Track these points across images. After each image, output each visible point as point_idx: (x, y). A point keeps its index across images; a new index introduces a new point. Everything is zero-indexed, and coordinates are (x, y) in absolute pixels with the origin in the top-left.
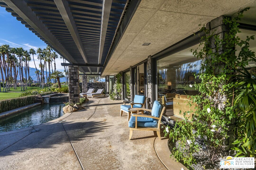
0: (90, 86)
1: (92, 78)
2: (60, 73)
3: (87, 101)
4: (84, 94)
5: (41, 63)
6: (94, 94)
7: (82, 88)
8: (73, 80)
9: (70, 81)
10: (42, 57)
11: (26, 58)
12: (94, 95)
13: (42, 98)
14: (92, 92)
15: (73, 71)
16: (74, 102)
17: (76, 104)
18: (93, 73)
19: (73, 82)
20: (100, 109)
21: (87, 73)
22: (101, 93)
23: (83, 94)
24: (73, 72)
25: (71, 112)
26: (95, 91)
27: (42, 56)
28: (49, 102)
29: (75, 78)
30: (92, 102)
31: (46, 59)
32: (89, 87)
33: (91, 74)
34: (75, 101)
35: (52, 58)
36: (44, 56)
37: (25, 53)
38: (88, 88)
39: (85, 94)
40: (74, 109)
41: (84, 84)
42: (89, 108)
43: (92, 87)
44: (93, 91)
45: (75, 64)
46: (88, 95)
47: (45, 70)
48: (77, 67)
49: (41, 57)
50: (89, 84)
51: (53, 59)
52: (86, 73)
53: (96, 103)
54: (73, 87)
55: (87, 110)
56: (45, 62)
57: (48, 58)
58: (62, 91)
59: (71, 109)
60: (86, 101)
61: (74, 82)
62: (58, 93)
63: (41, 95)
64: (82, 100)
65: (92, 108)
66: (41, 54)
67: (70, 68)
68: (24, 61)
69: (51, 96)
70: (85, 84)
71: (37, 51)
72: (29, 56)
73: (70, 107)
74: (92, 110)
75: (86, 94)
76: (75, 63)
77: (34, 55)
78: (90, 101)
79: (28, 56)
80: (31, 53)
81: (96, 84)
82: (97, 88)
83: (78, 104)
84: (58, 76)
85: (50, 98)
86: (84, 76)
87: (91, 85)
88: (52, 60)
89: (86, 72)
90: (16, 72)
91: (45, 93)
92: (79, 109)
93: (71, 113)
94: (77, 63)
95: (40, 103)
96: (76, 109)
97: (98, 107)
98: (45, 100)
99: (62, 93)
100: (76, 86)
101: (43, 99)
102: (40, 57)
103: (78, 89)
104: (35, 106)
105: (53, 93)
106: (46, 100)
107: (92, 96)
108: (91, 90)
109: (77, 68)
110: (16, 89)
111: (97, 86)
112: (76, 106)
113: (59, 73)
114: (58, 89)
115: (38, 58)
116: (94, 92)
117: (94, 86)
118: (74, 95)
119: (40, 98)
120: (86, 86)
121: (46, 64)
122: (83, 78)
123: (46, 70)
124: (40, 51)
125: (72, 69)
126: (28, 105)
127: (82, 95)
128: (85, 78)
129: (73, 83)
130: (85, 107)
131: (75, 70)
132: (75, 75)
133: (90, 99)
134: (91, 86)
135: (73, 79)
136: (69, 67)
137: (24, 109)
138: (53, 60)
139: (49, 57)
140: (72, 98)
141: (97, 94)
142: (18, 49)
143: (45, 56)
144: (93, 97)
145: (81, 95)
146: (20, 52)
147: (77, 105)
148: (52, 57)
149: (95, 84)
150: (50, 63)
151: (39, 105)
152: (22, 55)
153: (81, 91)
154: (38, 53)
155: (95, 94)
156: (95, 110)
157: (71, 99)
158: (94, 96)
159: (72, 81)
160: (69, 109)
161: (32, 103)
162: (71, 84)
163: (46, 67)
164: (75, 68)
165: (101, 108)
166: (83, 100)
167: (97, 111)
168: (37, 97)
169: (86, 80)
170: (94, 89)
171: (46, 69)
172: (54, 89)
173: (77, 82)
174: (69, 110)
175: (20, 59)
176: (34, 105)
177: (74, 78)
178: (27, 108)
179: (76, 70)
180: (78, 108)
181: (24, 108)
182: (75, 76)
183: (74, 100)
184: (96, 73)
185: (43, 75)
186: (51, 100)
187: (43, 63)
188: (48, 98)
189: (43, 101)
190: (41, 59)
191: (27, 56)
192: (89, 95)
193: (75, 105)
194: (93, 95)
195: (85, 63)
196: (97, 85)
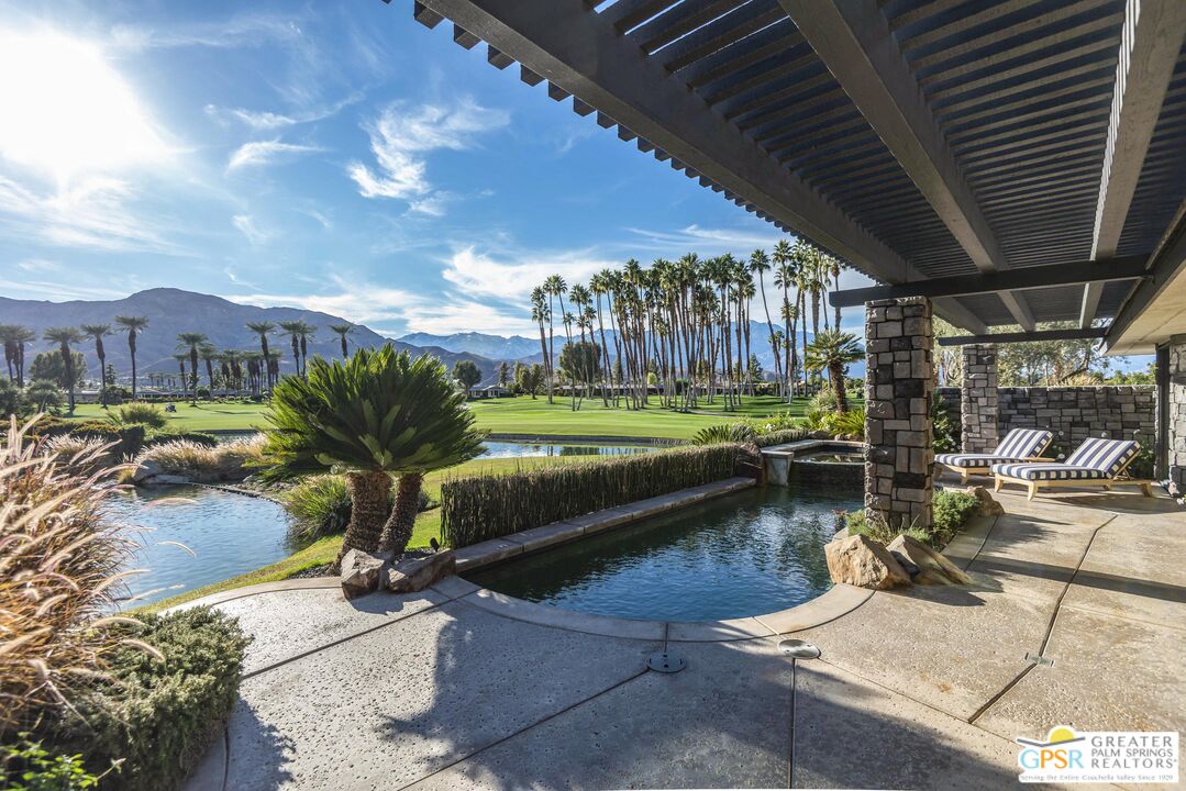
0: (1017, 409)
1: (1035, 358)
2: (845, 341)
3: (987, 513)
4: (972, 463)
5: (786, 300)
6: (1048, 472)
7: (964, 421)
8: (890, 387)
9: (874, 391)
10: (792, 274)
11: (741, 289)
12: (1048, 478)
13: (761, 461)
14: (1033, 452)
15: (894, 330)
16: (895, 520)
17: (900, 539)
18: (1040, 327)
19: (890, 396)
20: (1095, 624)
21: (1001, 329)
22: (1110, 470)
23: (968, 461)
24: (890, 339)
25: (867, 586)
26: (1059, 448)
27: (791, 271)
28: (789, 480)
29: (901, 371)
30: (1029, 530)
31: (803, 279)
32: (1010, 416)
33: (1030, 335)
34: (900, 515)
35: (826, 274)
36: (797, 272)
37: (738, 270)
38: (1004, 424)
39: (977, 461)
40: (884, 572)
41: (971, 400)
42: (998, 589)
43: (1031, 418)
44: (1039, 444)
45: (912, 283)
46: (1001, 473)
47: (799, 329)
48: (917, 305)
49: (785, 278)
50: (1008, 397)
51: (830, 276)
52: (991, 330)
53: (1064, 551)
54: (890, 425)
55: (980, 602)
56: (801, 296)
57: (811, 276)
58: (851, 429)
59: (870, 567)
60: (980, 517)
61: (895, 397)
62: (833, 438)
63: (760, 445)
64: (953, 505)
65: (1026, 595)
66: (788, 263)
67: (874, 315)
68: (736, 301)
69: (799, 453)
70: (982, 401)
71: (775, 254)
72: (749, 278)
73: (864, 553)
74: (1025, 614)
75: (986, 461)
76: (910, 280)
77: (765, 271)
78: (1011, 516)
79: (745, 280)
80: (754, 267)
81: (1072, 396)
82: (1073, 424)
83: (920, 535)
84: (834, 355)
85: (792, 462)
86: (977, 348)
87: (1028, 401)
88: (828, 281)
89: (988, 324)
90: (713, 345)
91: (779, 433)
92: (919, 576)
93: (867, 593)
94: (925, 278)
95: (752, 481)
96: (902, 576)
97: (1084, 604)
98: (770, 471)
99: (852, 438)
100: (909, 419)
101: (765, 465)
102: (783, 279)
103: (922, 444)
104: (733, 493)
105: (810, 438)
106: (775, 471)
107: (1030, 484)
108: (1022, 442)
109: (920, 314)
110: (713, 403)
111: (1076, 412)
112: (904, 553)
113: (840, 339)
114: (836, 415)
115: (777, 282)
116: (1050, 453)
117: (1050, 413)
118: (896, 473)
119: (753, 459)
120: (993, 411)
121: (803, 301)
122: (969, 358)
123: (804, 328)
124: (783, 252)
125: (887, 321)
126: (711, 481)
127: (961, 466)
128: (981, 361)
129: (890, 405)
130: (969, 564)
131: (903, 321)
132: (904, 355)
133: (1011, 504)
134: (1024, 413)
135: (893, 381)
136: (872, 307)
137: (690, 500)
138: (830, 284)
139: (815, 271)
140: (882, 490)
141: (1074, 475)
142: (718, 261)
143: (801, 270)
144: (1041, 490)
145: (954, 462)
146: (722, 269)
147: (909, 542)
148: (828, 266)
149: (1061, 400)
150: (819, 297)
151: (750, 487)
152: (729, 281)
153: (956, 435)
154: (777, 263)
155: (1058, 472)
156: (1044, 628)
157: (877, 494)
158: (1045, 484)
159: (886, 391)
160: (856, 561)
161: (726, 476)
162: (876, 408)
163: (804, 317)
164: (908, 312)
165: (1106, 614)
166: (961, 506)
167: (1065, 639)
168: (743, 452)
169: (991, 376)
170: (1045, 437)
171: (804, 322)
172: (816, 418)
173: (912, 400)
174: (858, 570)
175: (723, 296)
176: (730, 487)
177: (898, 375)
178: (701, 495)
179: (912, 320)
180: (917, 573)
181: (692, 497)
182: (907, 358)
183: (898, 506)
184: (1068, 324)
185: (794, 351)
186: (795, 470)
187: (793, 301)
188: (783, 463)
189: (763, 472)
190: (787, 285)
191: (744, 282)
192: (1010, 475)
193: (896, 544)
194: (1038, 478)
195: (976, 268)
196: (1074, 404)
